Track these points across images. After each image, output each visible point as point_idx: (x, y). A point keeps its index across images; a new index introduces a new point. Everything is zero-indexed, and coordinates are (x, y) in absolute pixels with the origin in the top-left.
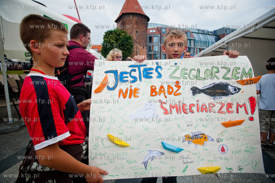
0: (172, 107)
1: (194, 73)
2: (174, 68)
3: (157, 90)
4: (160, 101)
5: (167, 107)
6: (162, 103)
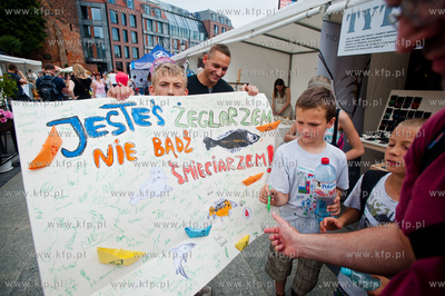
0: (186, 170)
1: (206, 117)
3: (163, 145)
4: (170, 163)
5: (180, 171)
6: (173, 166)
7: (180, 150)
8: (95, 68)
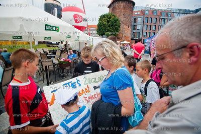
0: (89, 98)
1: (94, 80)
2: (85, 79)
3: (81, 92)
4: (84, 97)
5: (87, 99)
6: (85, 98)
7: (87, 92)
8: (134, 41)
